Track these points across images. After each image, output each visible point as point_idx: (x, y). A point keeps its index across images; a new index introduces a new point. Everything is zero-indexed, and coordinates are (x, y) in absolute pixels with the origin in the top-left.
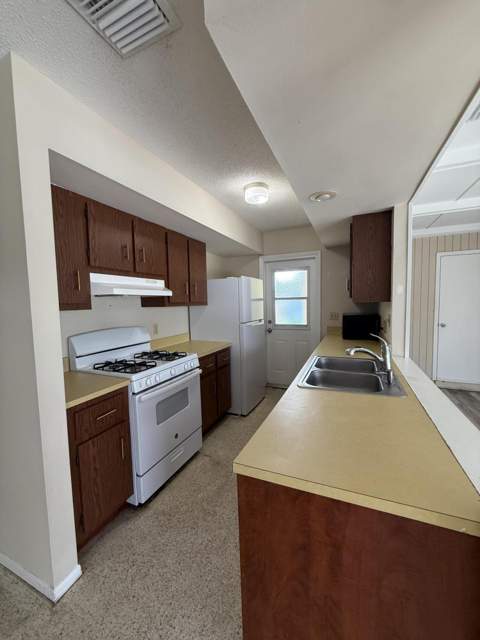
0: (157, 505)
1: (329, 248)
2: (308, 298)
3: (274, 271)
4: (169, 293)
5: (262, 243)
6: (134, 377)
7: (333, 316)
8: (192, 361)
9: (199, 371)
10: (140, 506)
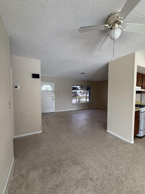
0: (144, 138)
4: (144, 90)
6: (142, 108)
10: (140, 137)
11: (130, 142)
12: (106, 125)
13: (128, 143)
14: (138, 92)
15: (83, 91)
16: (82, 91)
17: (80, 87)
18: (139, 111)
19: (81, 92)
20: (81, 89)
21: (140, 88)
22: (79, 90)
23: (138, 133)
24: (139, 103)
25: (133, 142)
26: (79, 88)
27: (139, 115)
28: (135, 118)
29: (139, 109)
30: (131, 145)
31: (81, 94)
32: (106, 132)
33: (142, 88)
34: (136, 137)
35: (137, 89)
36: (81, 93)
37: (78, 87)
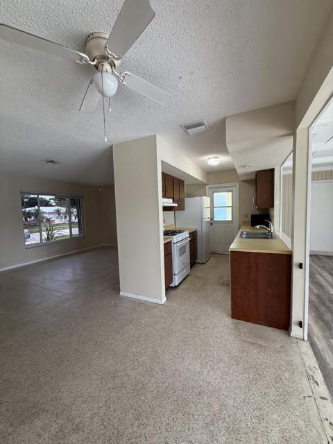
0: (181, 287)
1: (243, 181)
2: (232, 207)
3: (213, 192)
4: (176, 205)
5: (208, 180)
6: (174, 237)
7: (246, 216)
8: (186, 234)
9: (189, 239)
10: (176, 286)
11: (159, 302)
12: (118, 283)
13: (157, 306)
14: (166, 209)
15: (63, 210)
16: (60, 208)
17: (53, 197)
18: (170, 243)
19: (58, 212)
20: (57, 205)
21: (171, 200)
22: (51, 205)
23: (172, 281)
24: (172, 228)
25: (164, 300)
26: (52, 201)
27: (171, 249)
28: (165, 256)
29: (170, 238)
30: (162, 307)
31: (58, 218)
32: (119, 298)
33: (173, 202)
34: (169, 288)
35: (164, 203)
36: (57, 215)
37: (47, 198)
